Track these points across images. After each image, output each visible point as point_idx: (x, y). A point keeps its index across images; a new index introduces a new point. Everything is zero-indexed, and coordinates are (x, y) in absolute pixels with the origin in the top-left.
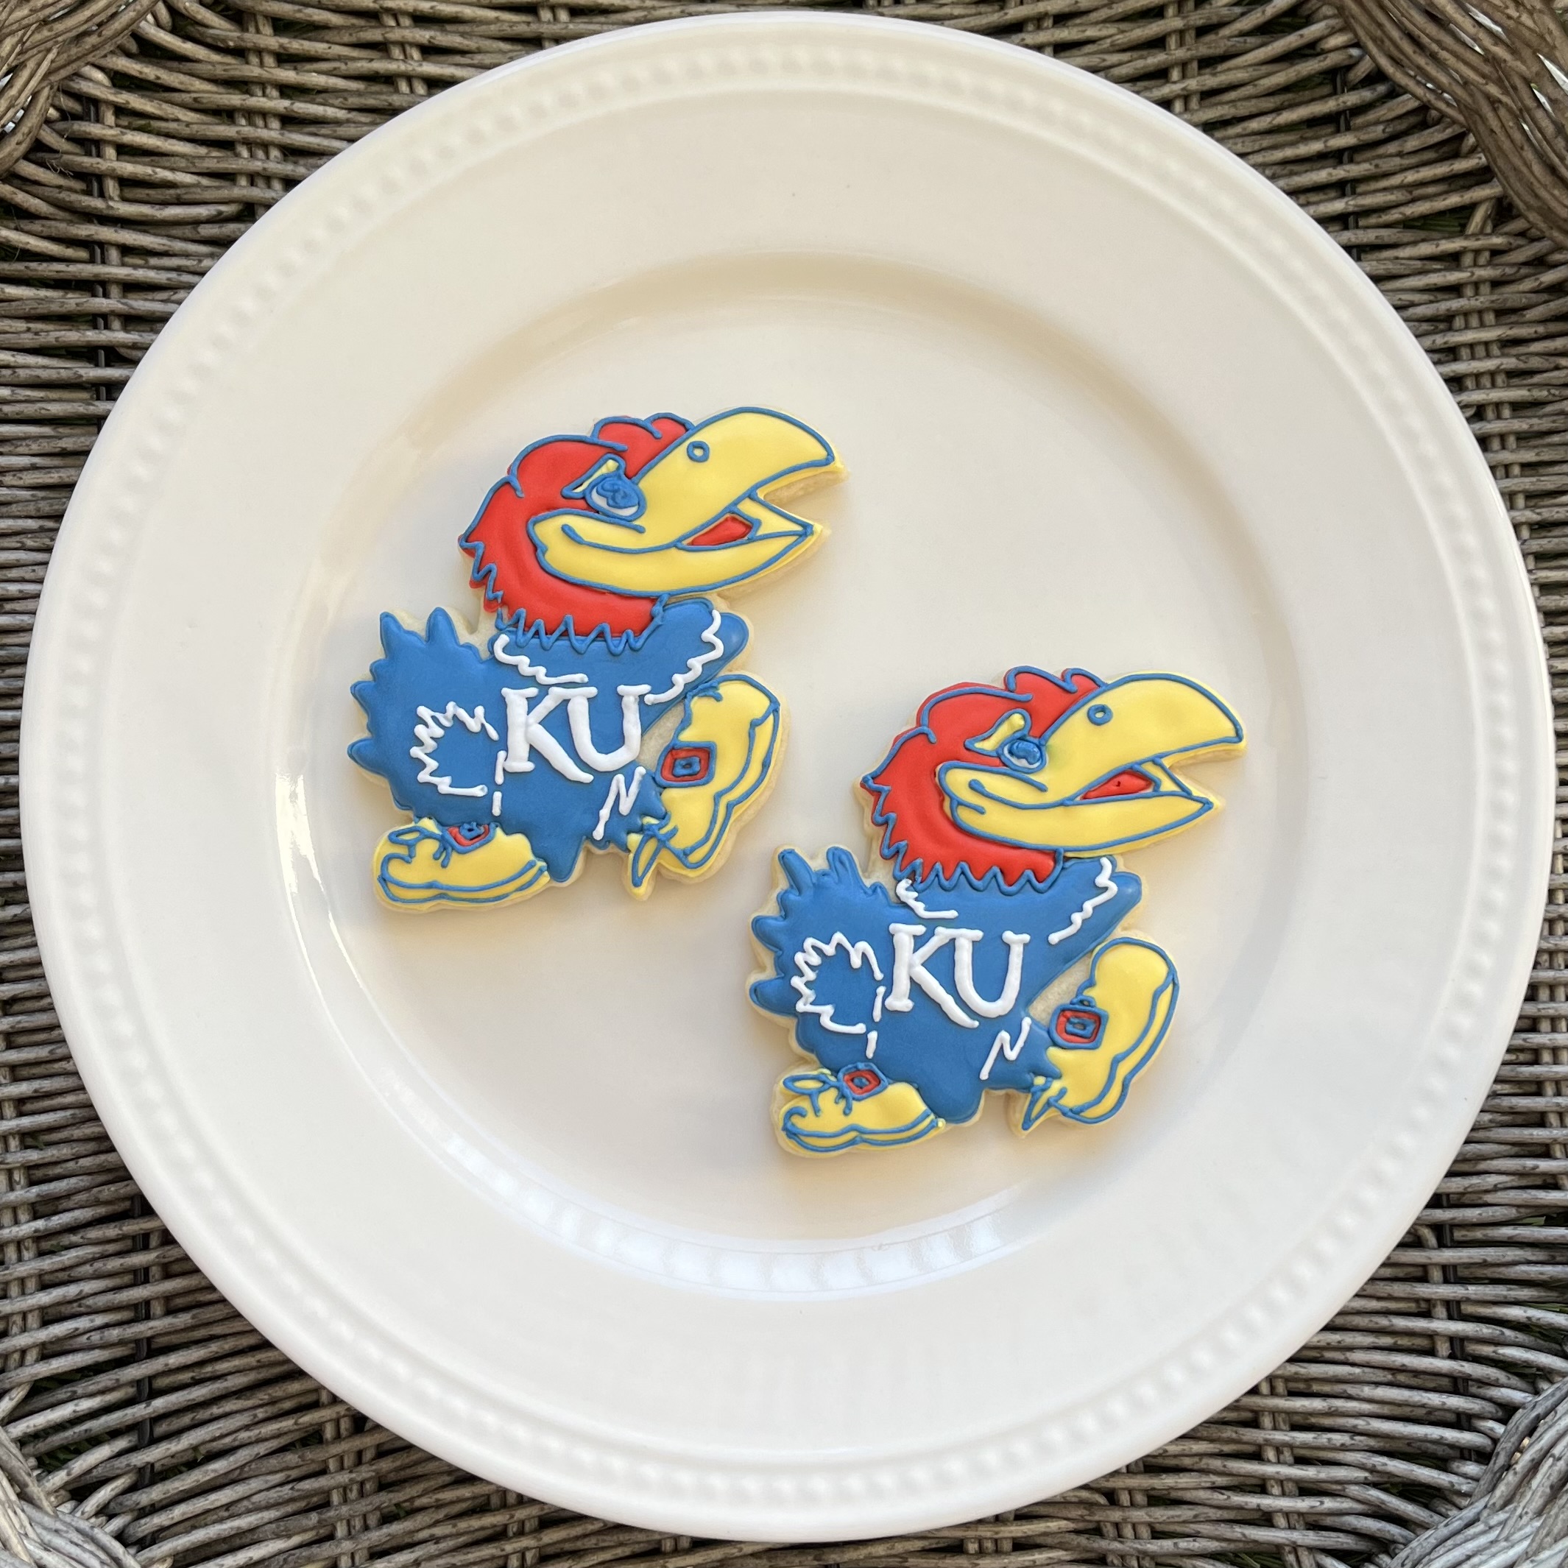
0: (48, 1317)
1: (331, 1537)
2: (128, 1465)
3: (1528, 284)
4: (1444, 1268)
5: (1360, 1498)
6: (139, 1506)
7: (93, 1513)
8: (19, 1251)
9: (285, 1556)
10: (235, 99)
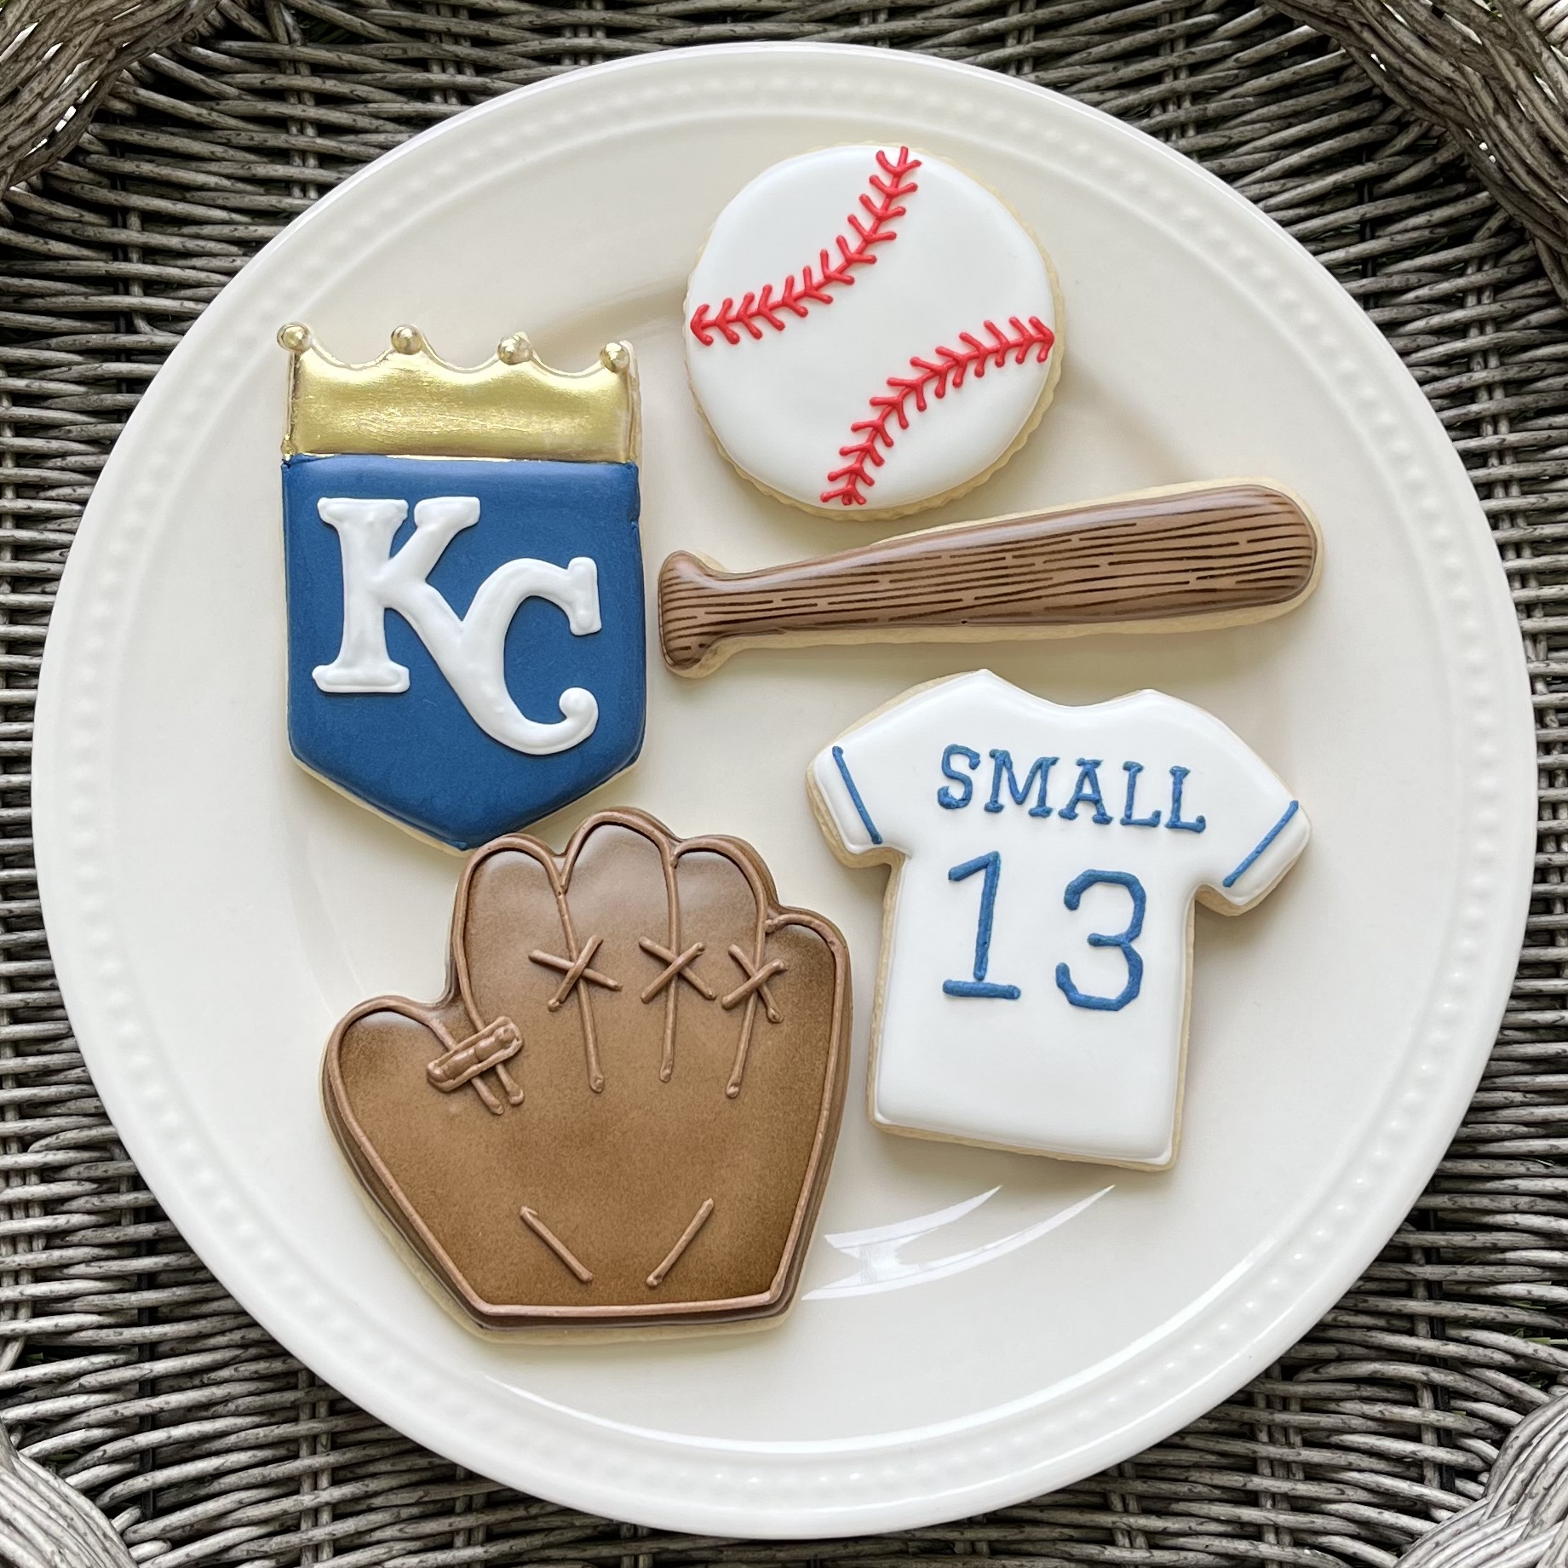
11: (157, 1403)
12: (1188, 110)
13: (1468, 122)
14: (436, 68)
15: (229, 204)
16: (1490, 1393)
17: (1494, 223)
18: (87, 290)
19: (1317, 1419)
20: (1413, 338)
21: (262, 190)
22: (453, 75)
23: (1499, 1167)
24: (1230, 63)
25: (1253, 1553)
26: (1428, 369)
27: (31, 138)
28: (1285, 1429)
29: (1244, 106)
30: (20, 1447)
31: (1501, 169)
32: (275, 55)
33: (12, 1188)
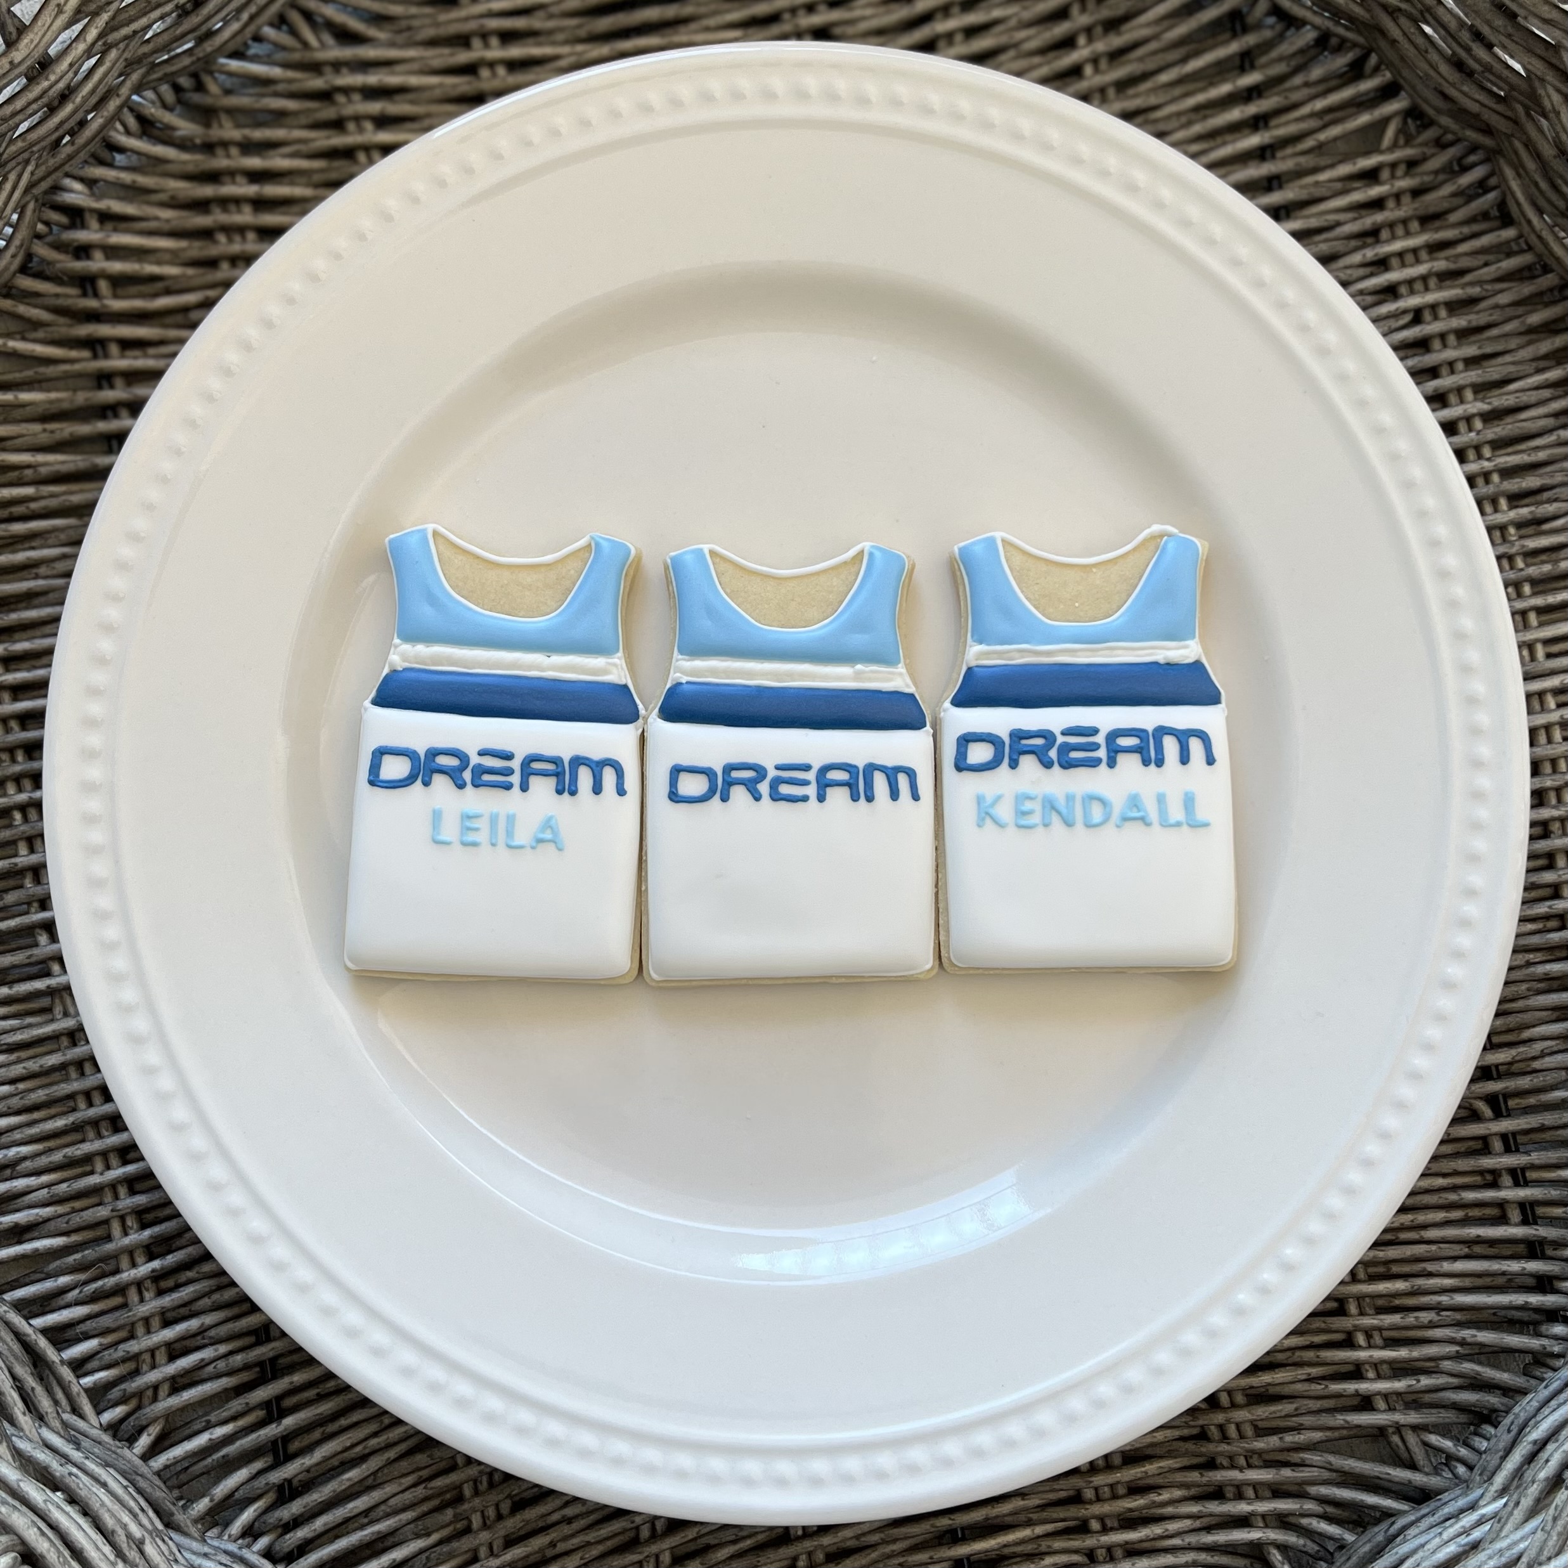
0: (174, 1351)
1: (468, 1530)
2: (267, 1484)
3: (1447, 190)
4: (1504, 1137)
5: (1454, 1372)
6: (282, 1523)
7: (239, 1534)
8: (140, 1293)
9: (427, 1554)
10: (207, 191)
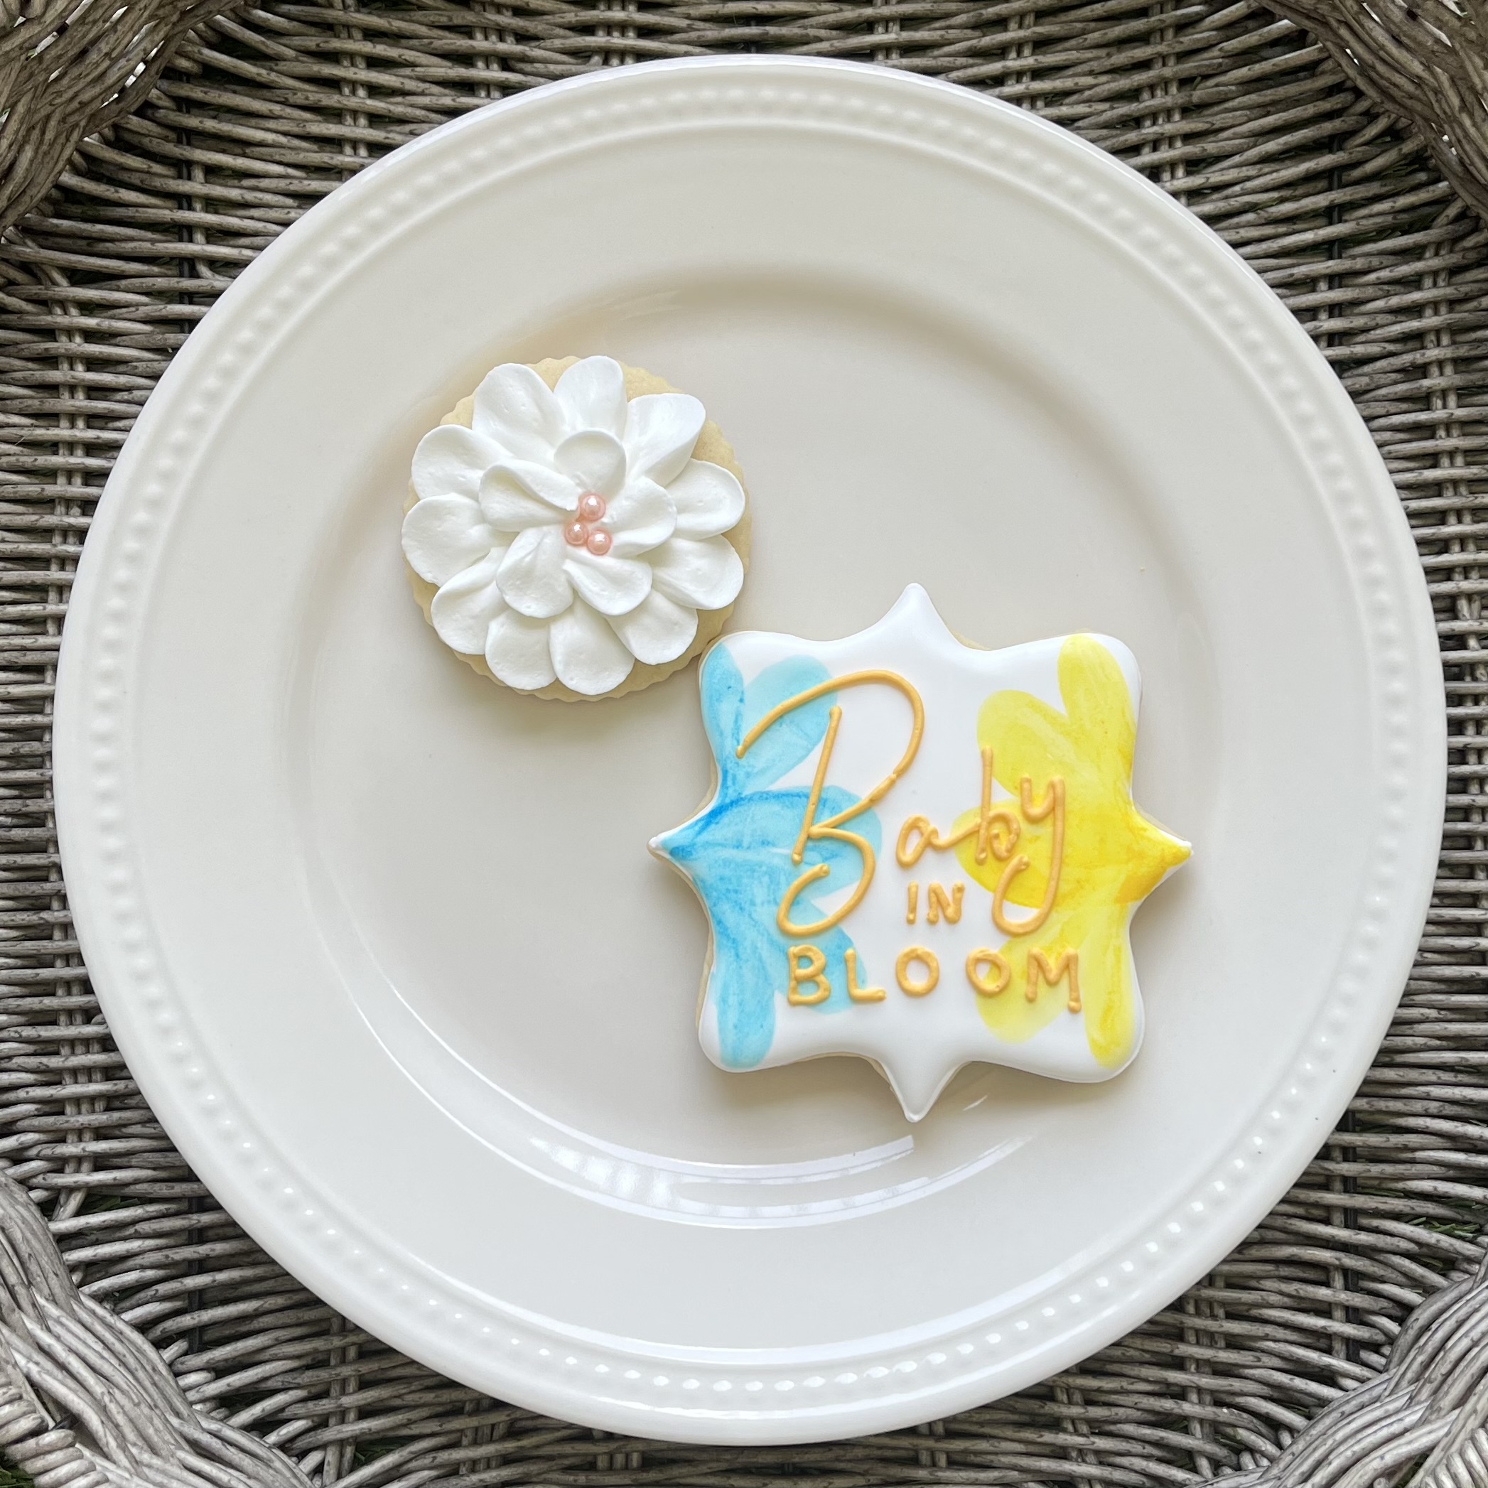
1: (1182, 81)
2: (1353, 153)
3: (29, 1138)
6: (1344, 118)
7: (1382, 116)
10: (1224, 1356)
11: (204, 1250)
12: (1174, 97)
13: (1434, 117)
14: (479, 36)
15: (285, 160)
16: (1394, 1276)
17: (1452, 211)
18: (154, 236)
19: (1240, 1295)
20: (1372, 316)
21: (315, 147)
22: (494, 43)
23: (1413, 1075)
24: (1215, 52)
25: (1177, 1411)
26: (1386, 345)
27: (101, 94)
28: (1210, 1303)
29: (1226, 94)
30: (80, 1285)
31: (1462, 162)
32: (330, 20)
33: (76, 1055)
